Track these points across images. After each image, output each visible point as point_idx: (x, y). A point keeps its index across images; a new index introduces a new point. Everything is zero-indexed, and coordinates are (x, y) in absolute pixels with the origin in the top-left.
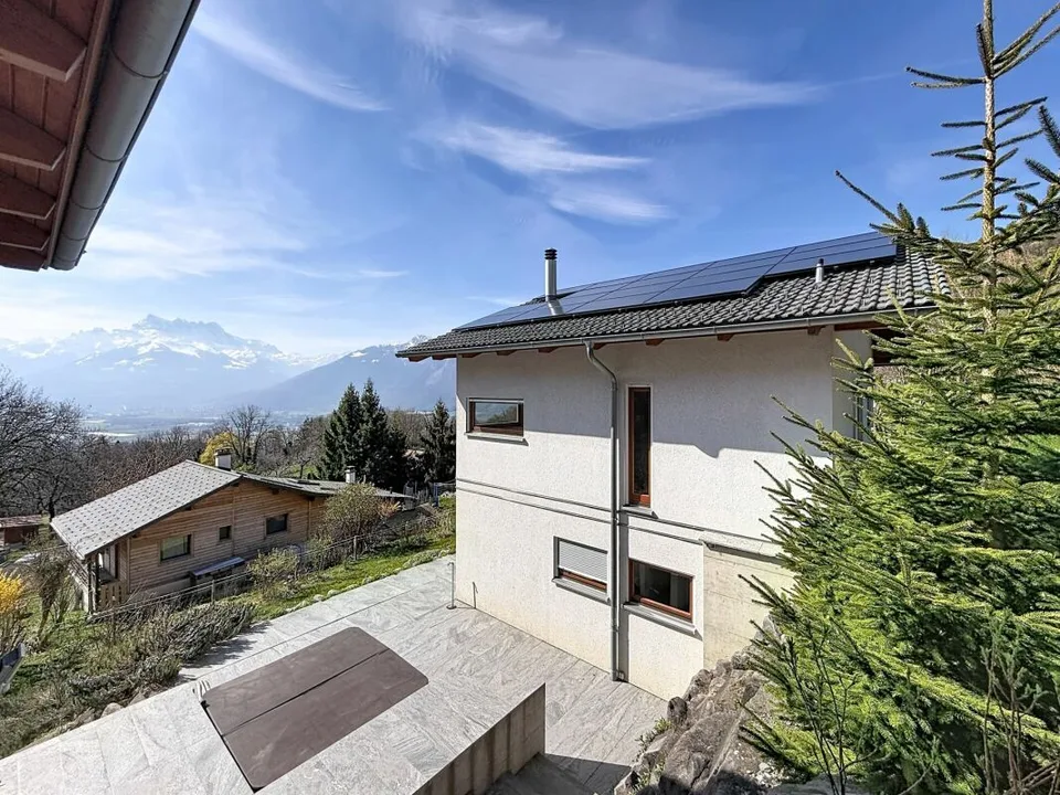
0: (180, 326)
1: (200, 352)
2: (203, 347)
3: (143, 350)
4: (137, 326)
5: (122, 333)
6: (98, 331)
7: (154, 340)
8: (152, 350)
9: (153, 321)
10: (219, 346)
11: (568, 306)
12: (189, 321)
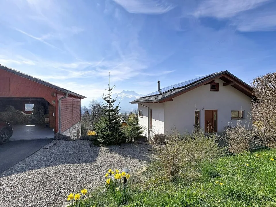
0: (128, 92)
1: (131, 97)
2: (132, 96)
3: (122, 97)
4: (121, 92)
5: (119, 94)
6: (116, 94)
7: (124, 95)
8: (124, 97)
9: (124, 91)
10: (134, 95)
11: (162, 91)
12: (129, 91)
